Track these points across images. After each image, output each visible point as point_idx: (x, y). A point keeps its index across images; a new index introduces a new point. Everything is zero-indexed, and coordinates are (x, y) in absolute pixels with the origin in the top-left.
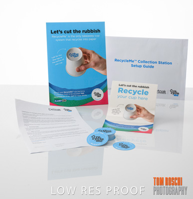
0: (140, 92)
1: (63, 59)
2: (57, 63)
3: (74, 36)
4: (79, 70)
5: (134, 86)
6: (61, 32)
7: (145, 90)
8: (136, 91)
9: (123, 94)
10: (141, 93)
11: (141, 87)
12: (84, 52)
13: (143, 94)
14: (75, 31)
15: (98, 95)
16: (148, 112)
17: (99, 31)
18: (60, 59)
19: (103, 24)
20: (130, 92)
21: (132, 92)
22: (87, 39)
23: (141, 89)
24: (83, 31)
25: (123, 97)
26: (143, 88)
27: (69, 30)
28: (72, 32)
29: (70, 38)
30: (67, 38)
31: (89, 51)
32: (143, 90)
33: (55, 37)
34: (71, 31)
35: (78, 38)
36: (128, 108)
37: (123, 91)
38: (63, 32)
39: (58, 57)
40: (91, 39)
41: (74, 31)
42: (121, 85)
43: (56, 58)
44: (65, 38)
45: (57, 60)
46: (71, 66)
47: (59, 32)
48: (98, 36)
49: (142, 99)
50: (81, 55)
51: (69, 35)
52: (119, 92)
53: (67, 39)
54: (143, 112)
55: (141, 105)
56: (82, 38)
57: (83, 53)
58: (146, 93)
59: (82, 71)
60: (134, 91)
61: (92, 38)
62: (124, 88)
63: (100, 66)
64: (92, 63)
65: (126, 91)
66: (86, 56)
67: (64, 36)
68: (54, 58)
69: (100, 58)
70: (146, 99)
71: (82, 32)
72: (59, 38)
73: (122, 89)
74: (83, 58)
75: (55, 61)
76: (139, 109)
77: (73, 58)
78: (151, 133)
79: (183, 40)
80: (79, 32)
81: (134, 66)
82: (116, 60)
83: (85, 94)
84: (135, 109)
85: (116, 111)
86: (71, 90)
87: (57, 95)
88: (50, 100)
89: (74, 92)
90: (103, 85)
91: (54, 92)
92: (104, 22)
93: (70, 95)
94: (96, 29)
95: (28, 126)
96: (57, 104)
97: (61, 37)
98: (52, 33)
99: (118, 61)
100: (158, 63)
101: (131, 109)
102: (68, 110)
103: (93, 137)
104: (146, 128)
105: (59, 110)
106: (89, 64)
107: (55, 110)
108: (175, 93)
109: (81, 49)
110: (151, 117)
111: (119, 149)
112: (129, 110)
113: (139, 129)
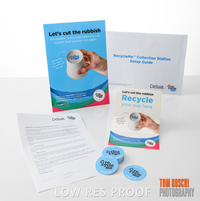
0: (144, 100)
2: (58, 67)
3: (74, 38)
4: (80, 73)
5: (137, 93)
6: (60, 34)
7: (150, 97)
8: (141, 98)
9: (128, 102)
10: (145, 100)
11: (146, 94)
12: (85, 54)
13: (147, 102)
14: (75, 32)
16: (153, 122)
17: (99, 30)
18: (60, 63)
19: (103, 22)
20: (135, 99)
21: (136, 99)
22: (87, 40)
23: (145, 96)
25: (127, 105)
26: (147, 96)
27: (68, 31)
28: (71, 33)
29: (70, 40)
30: (66, 39)
31: (90, 53)
32: (147, 98)
33: (53, 39)
34: (70, 32)
35: (78, 39)
36: (133, 116)
37: (127, 99)
38: (62, 33)
39: (57, 61)
40: (92, 40)
41: (73, 32)
42: (125, 92)
45: (57, 64)
46: (71, 69)
47: (58, 34)
48: (99, 36)
49: (146, 107)
50: (81, 57)
52: (123, 100)
53: (66, 42)
54: (148, 121)
55: (146, 114)
56: (82, 39)
57: (84, 55)
58: (151, 101)
59: (83, 73)
60: (138, 98)
61: (92, 38)
62: (128, 95)
63: (101, 67)
64: (93, 65)
65: (129, 99)
66: (87, 57)
67: (63, 37)
69: (101, 59)
70: (151, 107)
71: (81, 32)
72: (57, 41)
73: (126, 96)
74: (84, 60)
75: (55, 65)
76: (144, 118)
77: (73, 60)
78: (158, 149)
79: (183, 35)
80: (79, 32)
81: (133, 62)
82: (115, 55)
83: (87, 96)
84: (140, 118)
85: (120, 121)
86: (73, 93)
87: (59, 99)
88: (53, 105)
89: (76, 94)
90: (104, 86)
91: (57, 97)
92: (105, 21)
93: (72, 98)
94: (96, 29)
95: (33, 146)
96: (60, 108)
97: (60, 39)
98: (50, 35)
99: (117, 56)
100: (157, 58)
101: (136, 118)
102: (72, 118)
103: (102, 162)
104: (153, 142)
105: (63, 119)
106: (90, 66)
107: (59, 119)
108: (172, 88)
109: (81, 51)
110: (156, 127)
111: (130, 179)
112: (134, 119)
113: (146, 143)
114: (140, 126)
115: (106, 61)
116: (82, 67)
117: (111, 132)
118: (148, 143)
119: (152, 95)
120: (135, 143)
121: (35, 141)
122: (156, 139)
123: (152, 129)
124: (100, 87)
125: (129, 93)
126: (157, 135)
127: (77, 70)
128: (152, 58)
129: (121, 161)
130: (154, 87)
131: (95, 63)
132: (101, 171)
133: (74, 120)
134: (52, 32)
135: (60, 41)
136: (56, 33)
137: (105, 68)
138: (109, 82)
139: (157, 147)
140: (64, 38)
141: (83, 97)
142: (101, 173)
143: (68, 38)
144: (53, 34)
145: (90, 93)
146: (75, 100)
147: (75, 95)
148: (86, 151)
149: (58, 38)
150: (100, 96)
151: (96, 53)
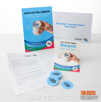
0: (71, 46)
1: (31, 27)
2: (28, 29)
3: (36, 15)
4: (39, 32)
5: (68, 43)
6: (30, 13)
7: (74, 45)
8: (70, 45)
9: (63, 47)
10: (72, 46)
11: (72, 43)
12: (42, 23)
13: (73, 47)
14: (37, 12)
16: (76, 57)
17: (49, 11)
19: (51, 8)
20: (67, 46)
21: (68, 46)
22: (43, 16)
23: (72, 44)
24: (41, 12)
25: (63, 49)
26: (73, 44)
27: (33, 12)
28: (35, 13)
29: (35, 16)
30: (33, 16)
31: (44, 22)
32: (73, 45)
33: (26, 16)
34: (35, 12)
35: (38, 16)
36: (66, 55)
37: (63, 46)
38: (31, 13)
39: (28, 26)
40: (45, 16)
41: (36, 12)
42: (62, 42)
44: (32, 16)
46: (35, 30)
47: (29, 13)
48: (49, 14)
49: (73, 50)
50: (40, 24)
51: (33, 14)
52: (61, 46)
54: (74, 57)
55: (73, 53)
56: (40, 15)
57: (41, 23)
58: (75, 47)
61: (46, 15)
62: (64, 44)
63: (50, 29)
64: (46, 28)
66: (43, 25)
67: (31, 15)
68: (27, 27)
69: (50, 25)
70: (75, 50)
71: (40, 12)
72: (28, 17)
73: (63, 44)
74: (41, 26)
75: (27, 28)
76: (71, 56)
77: (36, 26)
78: (79, 72)
79: (90, 14)
80: (39, 12)
81: (66, 26)
82: (57, 23)
83: (43, 44)
84: (69, 55)
85: (60, 57)
87: (29, 45)
88: (25, 48)
89: (37, 43)
90: (52, 39)
91: (27, 44)
92: (52, 7)
93: (35, 45)
95: (15, 70)
96: (29, 50)
97: (30, 15)
98: (25, 14)
99: (58, 24)
100: (78, 25)
101: (68, 55)
102: (35, 55)
103: (50, 79)
104: (76, 68)
105: (30, 56)
106: (44, 29)
107: (29, 56)
108: (86, 40)
109: (40, 21)
110: (78, 60)
111: (65, 88)
112: (66, 56)
113: (73, 69)
114: (70, 60)
115: (52, 26)
116: (41, 30)
117: (55, 63)
118: (74, 68)
119: (76, 43)
120: (67, 69)
121: (16, 68)
122: (78, 67)
123: (76, 61)
124: (49, 40)
125: (64, 42)
126: (78, 64)
127: (38, 31)
128: (76, 25)
129: (60, 79)
130: (76, 39)
131: (47, 27)
132: (50, 84)
134: (26, 12)
135: (30, 16)
136: (28, 13)
137: (52, 30)
138: (54, 37)
139: (78, 71)
141: (41, 44)
142: (50, 85)
144: (26, 13)
145: (44, 42)
146: (37, 46)
147: (37, 44)
148: (42, 73)
149: (28, 15)
150: (49, 44)
151: (47, 22)
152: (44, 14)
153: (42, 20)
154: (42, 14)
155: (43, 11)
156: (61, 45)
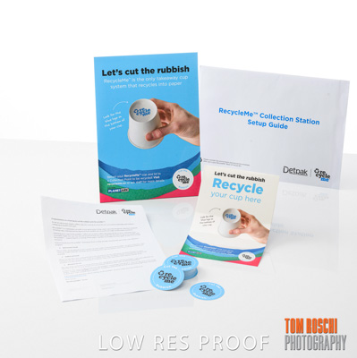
0: (248, 189)
1: (124, 120)
2: (113, 126)
3: (143, 80)
4: (151, 138)
5: (239, 177)
6: (120, 73)
7: (258, 184)
8: (243, 186)
9: (221, 190)
10: (251, 189)
11: (252, 179)
12: (160, 107)
13: (253, 192)
14: (145, 71)
15: (184, 180)
16: (260, 225)
17: (187, 69)
19: (194, 56)
20: (233, 186)
21: (236, 187)
22: (166, 84)
23: (251, 183)
24: (159, 70)
25: (220, 195)
26: (254, 182)
27: (133, 69)
28: (140, 72)
29: (136, 82)
30: (130, 82)
31: (169, 105)
32: (254, 185)
33: (108, 81)
34: (137, 70)
35: (150, 82)
36: (227, 215)
37: (221, 185)
38: (123, 72)
39: (114, 117)
40: (174, 84)
41: (142, 70)
42: (219, 174)
43: (110, 118)
45: (113, 121)
46: (136, 131)
47: (117, 73)
48: (186, 78)
49: (251, 200)
50: (154, 111)
52: (214, 186)
53: (130, 86)
54: (252, 224)
55: (249, 211)
56: (156, 82)
57: (158, 108)
58: (259, 191)
59: (157, 138)
60: (239, 185)
61: (174, 81)
63: (189, 129)
64: (174, 126)
65: (225, 185)
66: (164, 112)
67: (125, 79)
69: (189, 116)
70: (259, 201)
71: (156, 71)
72: (116, 84)
73: (220, 181)
74: (159, 117)
76: (245, 219)
77: (140, 116)
79: (340, 81)
80: (152, 71)
81: (253, 123)
82: (221, 110)
83: (160, 178)
86: (137, 172)
87: (113, 181)
88: (101, 191)
89: (143, 175)
90: (193, 163)
91: (109, 177)
92: (196, 53)
93: (135, 181)
94: (182, 66)
95: (62, 246)
96: (112, 195)
98: (103, 75)
99: (225, 111)
100: (294, 119)
101: (233, 217)
102: (129, 212)
103: (161, 273)
105: (114, 212)
106: (169, 127)
107: (108, 212)
108: (323, 176)
109: (155, 101)
110: (264, 233)
111: (197, 297)
112: (229, 219)
113: (240, 256)
114: (237, 231)
115: (197, 121)
117: (189, 238)
118: (244, 256)
119: (263, 180)
120: (223, 255)
122: (259, 254)
123: (256, 236)
124: (185, 165)
125: (225, 175)
126: (261, 246)
127: (145, 134)
128: (287, 119)
131: (178, 123)
132: (157, 285)
133: (132, 216)
134: (108, 70)
135: (120, 84)
136: (114, 71)
137: (196, 133)
139: (256, 263)
140: (127, 80)
141: (155, 180)
142: (156, 287)
143: (134, 80)
144: (109, 73)
146: (139, 185)
147: (141, 176)
148: (141, 260)
149: (116, 79)
151: (180, 105)
152: (168, 78)
153: (161, 98)
154: (161, 79)
155: (164, 67)
156: (216, 183)
